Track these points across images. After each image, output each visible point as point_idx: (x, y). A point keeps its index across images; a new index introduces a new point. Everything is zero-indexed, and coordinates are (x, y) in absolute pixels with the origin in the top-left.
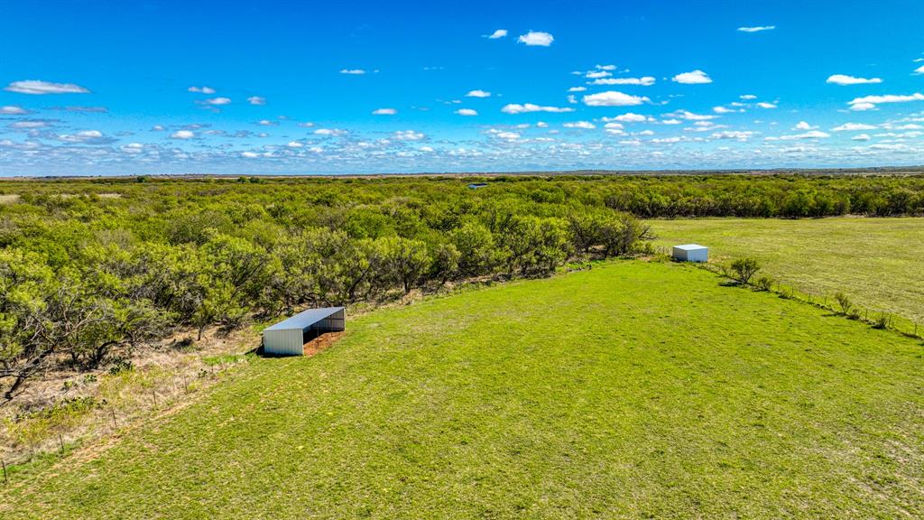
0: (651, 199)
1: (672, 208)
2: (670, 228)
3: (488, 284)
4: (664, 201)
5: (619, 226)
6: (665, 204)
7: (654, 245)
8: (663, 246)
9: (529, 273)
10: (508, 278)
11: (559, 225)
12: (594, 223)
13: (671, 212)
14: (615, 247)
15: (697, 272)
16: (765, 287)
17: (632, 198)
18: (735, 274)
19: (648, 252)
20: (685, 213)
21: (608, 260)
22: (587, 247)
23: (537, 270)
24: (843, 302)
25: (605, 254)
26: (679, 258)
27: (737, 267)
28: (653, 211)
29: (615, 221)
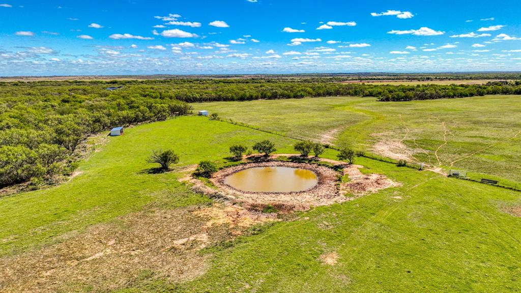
0: (193, 95)
1: (201, 99)
2: (199, 106)
3: (149, 123)
4: (198, 96)
5: (182, 106)
6: (198, 97)
7: (193, 111)
8: (196, 111)
9: (160, 119)
10: (154, 121)
11: (165, 106)
12: (175, 105)
13: (201, 100)
14: (182, 112)
15: (204, 117)
16: (219, 119)
17: (186, 95)
18: (212, 117)
19: (191, 113)
20: (206, 100)
21: (180, 116)
22: (173, 112)
23: (161, 118)
24: (231, 120)
25: (179, 114)
26: (200, 114)
27: (213, 115)
28: (194, 100)
29: (181, 104)
